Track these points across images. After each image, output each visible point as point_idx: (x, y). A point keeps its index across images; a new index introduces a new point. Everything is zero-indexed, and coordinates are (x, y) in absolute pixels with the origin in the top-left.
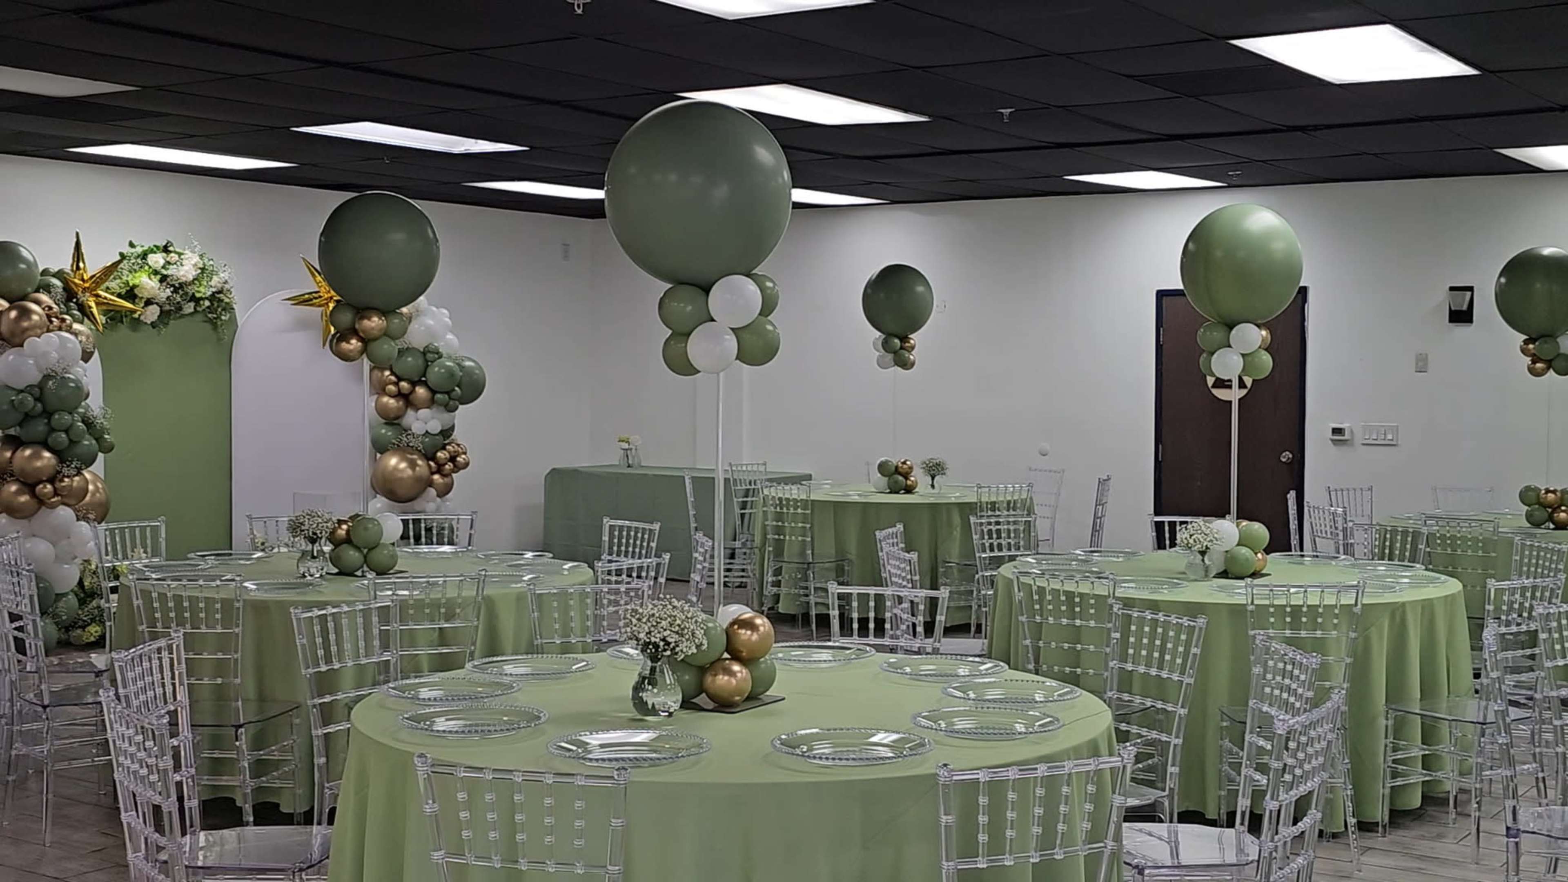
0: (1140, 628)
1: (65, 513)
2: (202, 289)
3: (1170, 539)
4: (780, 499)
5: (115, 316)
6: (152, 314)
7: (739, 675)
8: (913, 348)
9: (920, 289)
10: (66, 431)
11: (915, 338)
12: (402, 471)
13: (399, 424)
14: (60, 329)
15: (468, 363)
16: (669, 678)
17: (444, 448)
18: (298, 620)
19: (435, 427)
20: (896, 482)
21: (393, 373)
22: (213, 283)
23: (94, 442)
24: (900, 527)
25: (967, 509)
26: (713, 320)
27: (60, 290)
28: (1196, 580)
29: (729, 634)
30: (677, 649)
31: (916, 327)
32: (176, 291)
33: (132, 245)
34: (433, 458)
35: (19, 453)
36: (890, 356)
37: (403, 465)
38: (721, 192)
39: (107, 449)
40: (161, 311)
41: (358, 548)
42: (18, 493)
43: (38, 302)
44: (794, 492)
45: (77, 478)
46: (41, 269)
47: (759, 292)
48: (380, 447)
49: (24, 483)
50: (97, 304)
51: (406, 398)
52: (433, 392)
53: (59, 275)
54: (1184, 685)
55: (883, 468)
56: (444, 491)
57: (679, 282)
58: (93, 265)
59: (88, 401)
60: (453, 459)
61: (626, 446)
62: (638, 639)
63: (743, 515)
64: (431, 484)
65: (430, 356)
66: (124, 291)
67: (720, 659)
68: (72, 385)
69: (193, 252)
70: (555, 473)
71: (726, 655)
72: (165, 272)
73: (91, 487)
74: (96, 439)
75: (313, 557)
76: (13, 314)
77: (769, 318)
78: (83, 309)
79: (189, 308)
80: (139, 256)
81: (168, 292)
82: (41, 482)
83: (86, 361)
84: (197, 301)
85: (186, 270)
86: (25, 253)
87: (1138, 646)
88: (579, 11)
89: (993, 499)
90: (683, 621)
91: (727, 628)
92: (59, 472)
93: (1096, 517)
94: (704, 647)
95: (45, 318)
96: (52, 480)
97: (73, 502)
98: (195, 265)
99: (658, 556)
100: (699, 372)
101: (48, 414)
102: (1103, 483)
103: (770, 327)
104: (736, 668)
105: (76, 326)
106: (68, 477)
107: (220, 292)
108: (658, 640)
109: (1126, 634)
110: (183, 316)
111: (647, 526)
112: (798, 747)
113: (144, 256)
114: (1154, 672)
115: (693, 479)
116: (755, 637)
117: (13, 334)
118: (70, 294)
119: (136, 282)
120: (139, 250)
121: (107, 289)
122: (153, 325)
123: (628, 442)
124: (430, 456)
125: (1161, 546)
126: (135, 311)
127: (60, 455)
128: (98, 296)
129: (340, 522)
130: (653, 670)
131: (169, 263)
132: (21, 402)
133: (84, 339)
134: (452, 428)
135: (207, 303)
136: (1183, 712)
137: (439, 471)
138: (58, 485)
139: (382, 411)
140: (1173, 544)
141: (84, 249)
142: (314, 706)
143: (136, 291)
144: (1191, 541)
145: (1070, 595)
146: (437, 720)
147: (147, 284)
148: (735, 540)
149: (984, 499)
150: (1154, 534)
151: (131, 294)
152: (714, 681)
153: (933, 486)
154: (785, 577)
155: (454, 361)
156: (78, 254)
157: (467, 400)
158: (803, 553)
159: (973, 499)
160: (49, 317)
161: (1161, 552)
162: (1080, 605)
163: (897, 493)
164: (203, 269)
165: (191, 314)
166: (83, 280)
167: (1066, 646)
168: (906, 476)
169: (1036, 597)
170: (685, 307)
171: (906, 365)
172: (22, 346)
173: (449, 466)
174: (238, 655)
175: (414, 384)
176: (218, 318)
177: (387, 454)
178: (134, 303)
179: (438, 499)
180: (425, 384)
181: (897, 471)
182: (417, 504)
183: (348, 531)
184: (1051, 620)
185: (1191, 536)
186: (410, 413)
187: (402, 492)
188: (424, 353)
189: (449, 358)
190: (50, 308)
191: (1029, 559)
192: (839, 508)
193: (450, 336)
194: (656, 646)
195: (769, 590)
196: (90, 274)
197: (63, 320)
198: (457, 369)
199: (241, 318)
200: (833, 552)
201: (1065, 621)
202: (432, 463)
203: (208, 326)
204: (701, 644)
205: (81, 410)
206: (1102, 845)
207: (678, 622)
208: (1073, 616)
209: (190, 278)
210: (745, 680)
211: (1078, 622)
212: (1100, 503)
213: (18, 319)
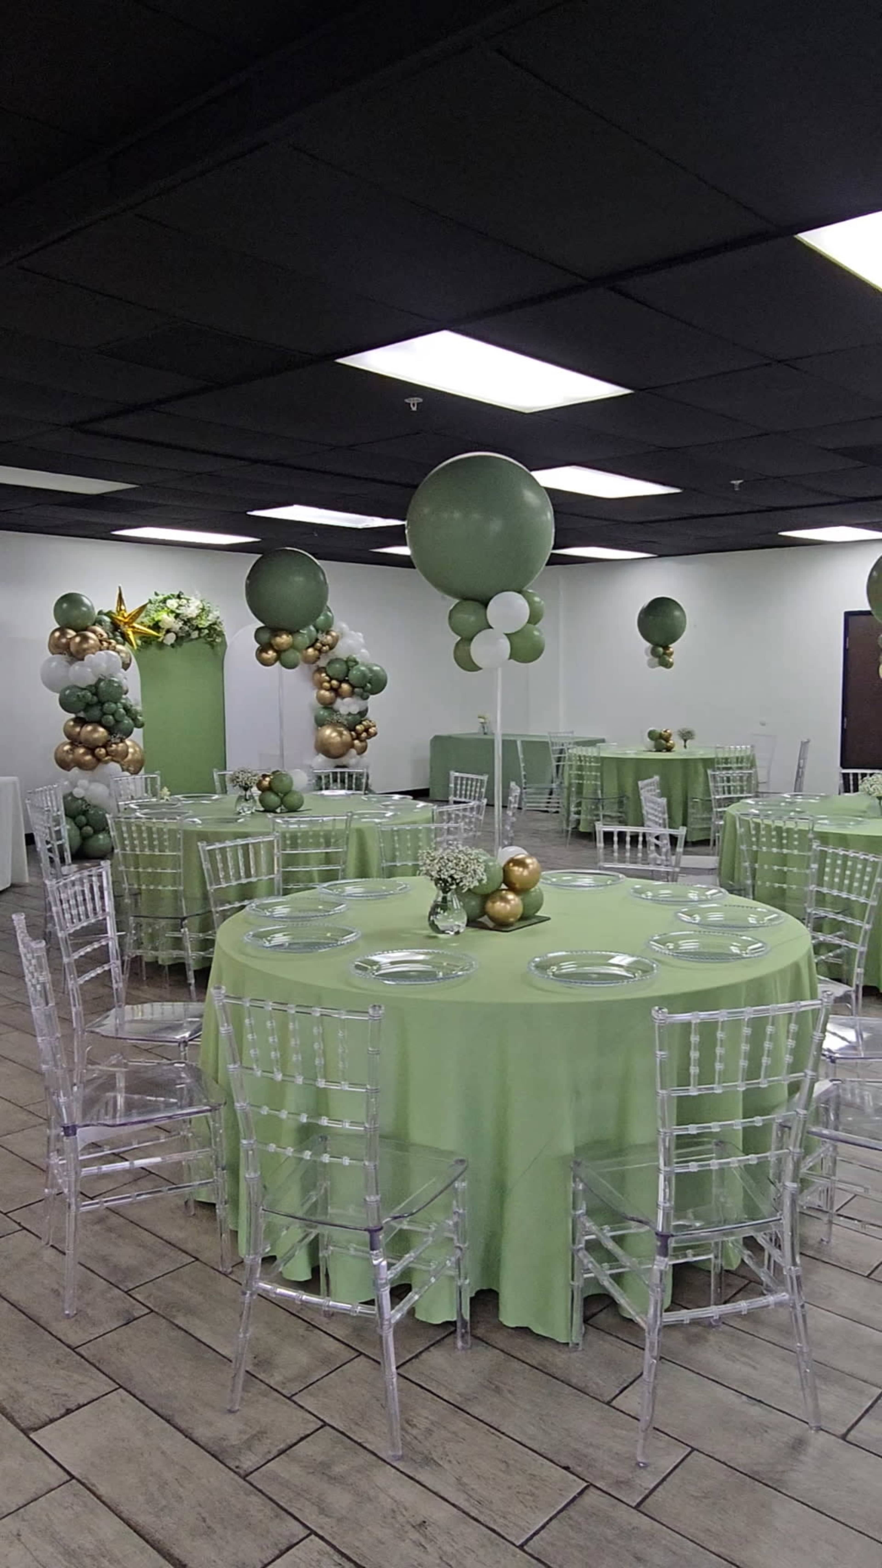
0: (834, 861)
1: (114, 767)
2: (202, 622)
3: (854, 784)
4: (580, 757)
5: (147, 641)
6: (171, 638)
7: (512, 902)
8: (671, 654)
9: (677, 613)
10: (113, 715)
11: (673, 647)
12: (334, 738)
13: (332, 708)
14: (108, 649)
15: (375, 668)
16: (456, 904)
17: (360, 723)
18: (204, 851)
19: (355, 709)
20: (661, 743)
21: (327, 675)
22: (209, 618)
23: (131, 721)
24: (656, 778)
25: (708, 763)
26: (491, 627)
27: (108, 624)
28: (875, 818)
29: (506, 871)
30: (461, 884)
31: (674, 640)
32: (185, 623)
33: (156, 594)
34: (354, 730)
35: (84, 729)
36: (656, 660)
37: (334, 734)
38: (496, 526)
39: (141, 726)
40: (177, 637)
41: (277, 794)
42: (85, 754)
43: (94, 632)
44: (591, 752)
45: (121, 745)
46: (96, 612)
47: (527, 605)
48: (320, 723)
49: (87, 748)
50: (134, 633)
51: (336, 691)
52: (353, 687)
53: (109, 614)
54: (869, 908)
55: (651, 735)
56: (362, 751)
57: (465, 598)
58: (130, 608)
59: (128, 695)
60: (366, 730)
61: (482, 720)
62: (432, 876)
63: (558, 766)
64: (353, 746)
65: (351, 664)
66: (151, 624)
67: (499, 890)
68: (116, 685)
69: (196, 598)
70: (437, 739)
71: (504, 886)
72: (178, 611)
73: (131, 750)
74: (133, 720)
75: (246, 800)
76: (78, 639)
77: (537, 626)
78: (125, 636)
79: (195, 634)
80: (161, 602)
81: (181, 624)
82: (98, 747)
83: (126, 669)
84: (199, 629)
85: (192, 610)
86: (86, 601)
87: (833, 874)
88: (414, 409)
89: (726, 755)
90: (466, 863)
91: (505, 866)
92: (110, 741)
93: (799, 767)
94: (484, 882)
95: (98, 643)
96: (104, 746)
97: (119, 760)
98: (197, 607)
99: (479, 800)
100: (480, 669)
101: (101, 703)
102: (804, 745)
103: (536, 633)
104: (511, 896)
105: (119, 647)
106: (115, 743)
107: (215, 624)
108: (446, 877)
109: (822, 866)
110: (192, 640)
111: (480, 777)
112: (549, 967)
113: (164, 601)
114: (844, 895)
115: (522, 742)
116: (526, 873)
117: (78, 652)
118: (115, 626)
119: (159, 618)
120: (161, 597)
121: (142, 623)
122: (172, 645)
123: (484, 718)
124: (351, 728)
125: (847, 790)
126: (158, 637)
127: (110, 730)
128: (133, 627)
129: (264, 776)
130: (444, 899)
131: (181, 606)
132: (84, 696)
133: (123, 655)
134: (366, 710)
135: (206, 631)
136: (868, 927)
137: (358, 737)
138: (110, 749)
139: (320, 699)
140: (856, 790)
141: (124, 596)
142: (217, 912)
143: (160, 624)
144: (871, 789)
145: (779, 830)
146: (276, 935)
147: (167, 620)
148: (552, 782)
149: (720, 755)
150: (842, 782)
151: (156, 626)
152: (493, 907)
153: (685, 747)
154: (583, 808)
155: (366, 666)
156: (121, 600)
157: (375, 692)
158: (595, 792)
159: (713, 756)
160: (101, 641)
161: (847, 794)
162: (787, 838)
163: (660, 751)
164: (203, 609)
165: (196, 639)
166: (123, 617)
167: (776, 868)
168: (667, 740)
169: (753, 832)
170: (469, 618)
171: (668, 665)
172: (83, 659)
173: (364, 735)
174: (181, 870)
175: (341, 682)
176: (214, 641)
177: (324, 727)
178: (158, 632)
179: (358, 757)
180: (347, 682)
181: (661, 736)
182: (344, 760)
183: (270, 783)
184: (764, 849)
185: (871, 786)
186: (339, 700)
187: (334, 752)
188: (346, 662)
189: (363, 665)
190: (102, 635)
191: (749, 801)
192: (620, 762)
193: (363, 651)
194: (445, 881)
195: (574, 817)
196: (129, 613)
197: (110, 643)
198: (367, 672)
199: (228, 641)
200: (616, 791)
201: (775, 850)
202: (353, 733)
203: (208, 646)
204: (482, 880)
205: (123, 701)
206: (802, 1074)
207: (462, 863)
208: (781, 846)
209: (194, 615)
210: (517, 905)
211: (785, 851)
212: (802, 756)
213: (81, 642)
